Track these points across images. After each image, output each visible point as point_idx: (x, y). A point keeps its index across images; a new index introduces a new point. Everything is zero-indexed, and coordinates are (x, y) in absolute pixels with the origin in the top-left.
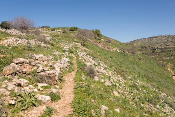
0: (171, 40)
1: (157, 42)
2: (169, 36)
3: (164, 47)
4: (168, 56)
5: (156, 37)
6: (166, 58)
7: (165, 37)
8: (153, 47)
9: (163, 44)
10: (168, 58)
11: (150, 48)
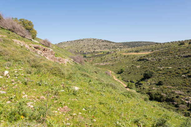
0: (96, 44)
1: (84, 46)
2: (94, 40)
3: (93, 51)
4: (104, 62)
5: (82, 40)
6: (102, 64)
7: (91, 40)
8: (82, 51)
9: (90, 47)
10: (105, 63)
11: (79, 52)
